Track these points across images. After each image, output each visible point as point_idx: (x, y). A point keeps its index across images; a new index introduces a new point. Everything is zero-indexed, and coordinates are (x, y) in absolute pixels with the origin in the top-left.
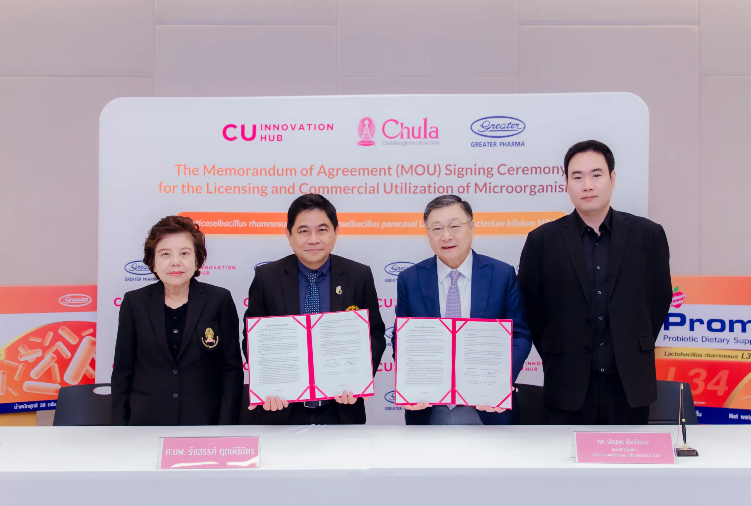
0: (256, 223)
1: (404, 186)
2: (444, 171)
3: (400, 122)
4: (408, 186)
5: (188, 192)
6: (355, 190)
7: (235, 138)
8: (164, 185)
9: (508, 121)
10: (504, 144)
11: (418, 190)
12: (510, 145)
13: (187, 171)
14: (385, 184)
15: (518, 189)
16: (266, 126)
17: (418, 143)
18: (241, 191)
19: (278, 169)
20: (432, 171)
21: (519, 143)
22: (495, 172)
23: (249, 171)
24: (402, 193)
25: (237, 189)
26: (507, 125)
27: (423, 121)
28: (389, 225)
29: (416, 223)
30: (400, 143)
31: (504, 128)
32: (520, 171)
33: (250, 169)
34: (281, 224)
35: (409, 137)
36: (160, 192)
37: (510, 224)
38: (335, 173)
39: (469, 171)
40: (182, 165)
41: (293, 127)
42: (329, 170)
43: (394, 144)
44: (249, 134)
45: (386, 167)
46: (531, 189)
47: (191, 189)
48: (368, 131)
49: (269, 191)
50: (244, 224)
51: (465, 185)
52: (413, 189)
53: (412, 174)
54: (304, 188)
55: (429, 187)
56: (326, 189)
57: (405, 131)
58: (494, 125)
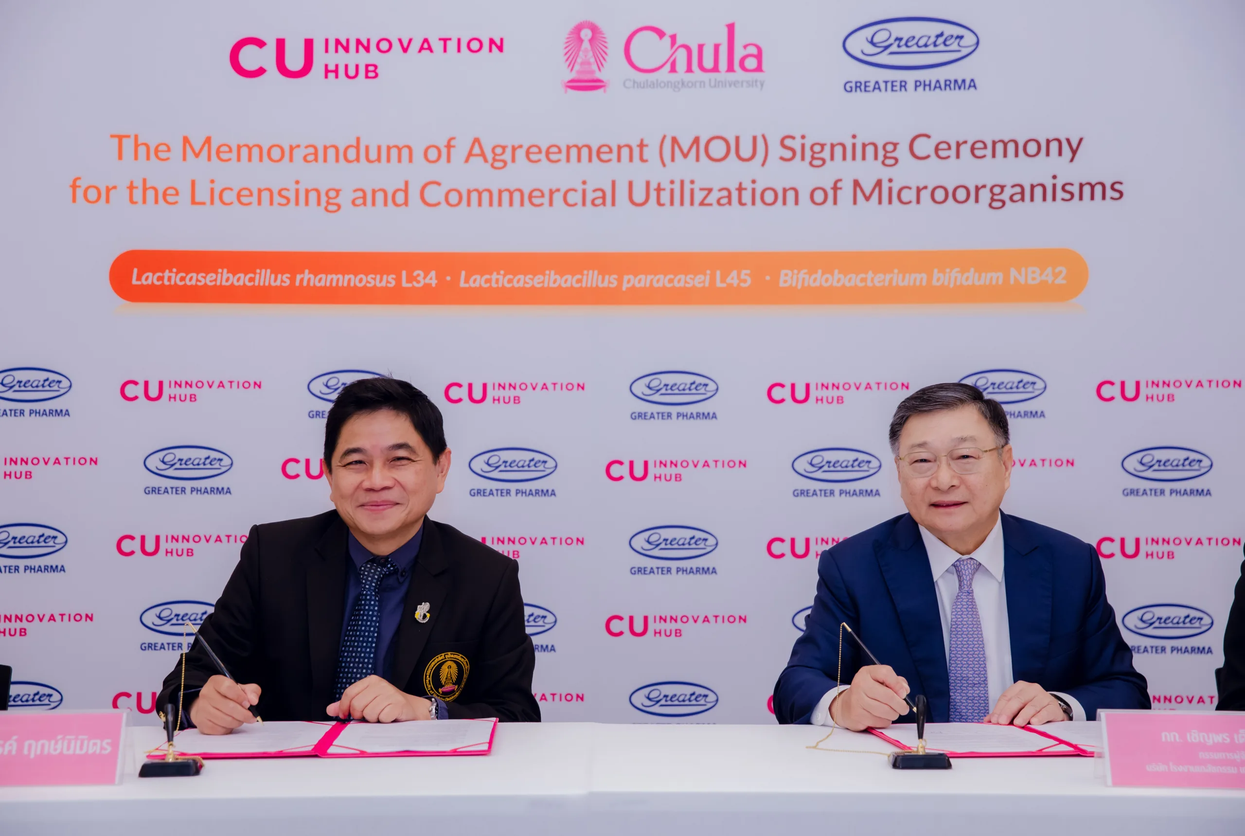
0: (312, 276)
1: (677, 187)
2: (776, 150)
3: (669, 32)
4: (687, 187)
5: (144, 202)
6: (558, 198)
7: (260, 72)
8: (83, 184)
9: (934, 29)
10: (925, 85)
11: (712, 198)
12: (940, 88)
13: (142, 150)
14: (631, 184)
15: (961, 194)
17: (713, 84)
18: (277, 199)
19: (367, 148)
20: (746, 152)
21: (964, 81)
22: (902, 152)
23: (296, 152)
24: (672, 203)
25: (265, 195)
26: (932, 39)
27: (725, 31)
28: (642, 281)
29: (708, 277)
30: (667, 84)
31: (926, 45)
32: (965, 150)
33: (298, 146)
34: (375, 279)
35: (689, 70)
36: (74, 200)
37: (939, 279)
38: (507, 156)
39: (838, 150)
40: (128, 136)
41: (405, 45)
42: (493, 150)
43: (654, 85)
44: (295, 60)
45: (635, 143)
46: (993, 194)
47: (150, 194)
48: (591, 54)
49: (345, 199)
50: (283, 280)
51: (828, 186)
52: (699, 196)
53: (698, 159)
54: (434, 194)
55: (740, 189)
56: (485, 196)
57: (682, 55)
58: (900, 39)
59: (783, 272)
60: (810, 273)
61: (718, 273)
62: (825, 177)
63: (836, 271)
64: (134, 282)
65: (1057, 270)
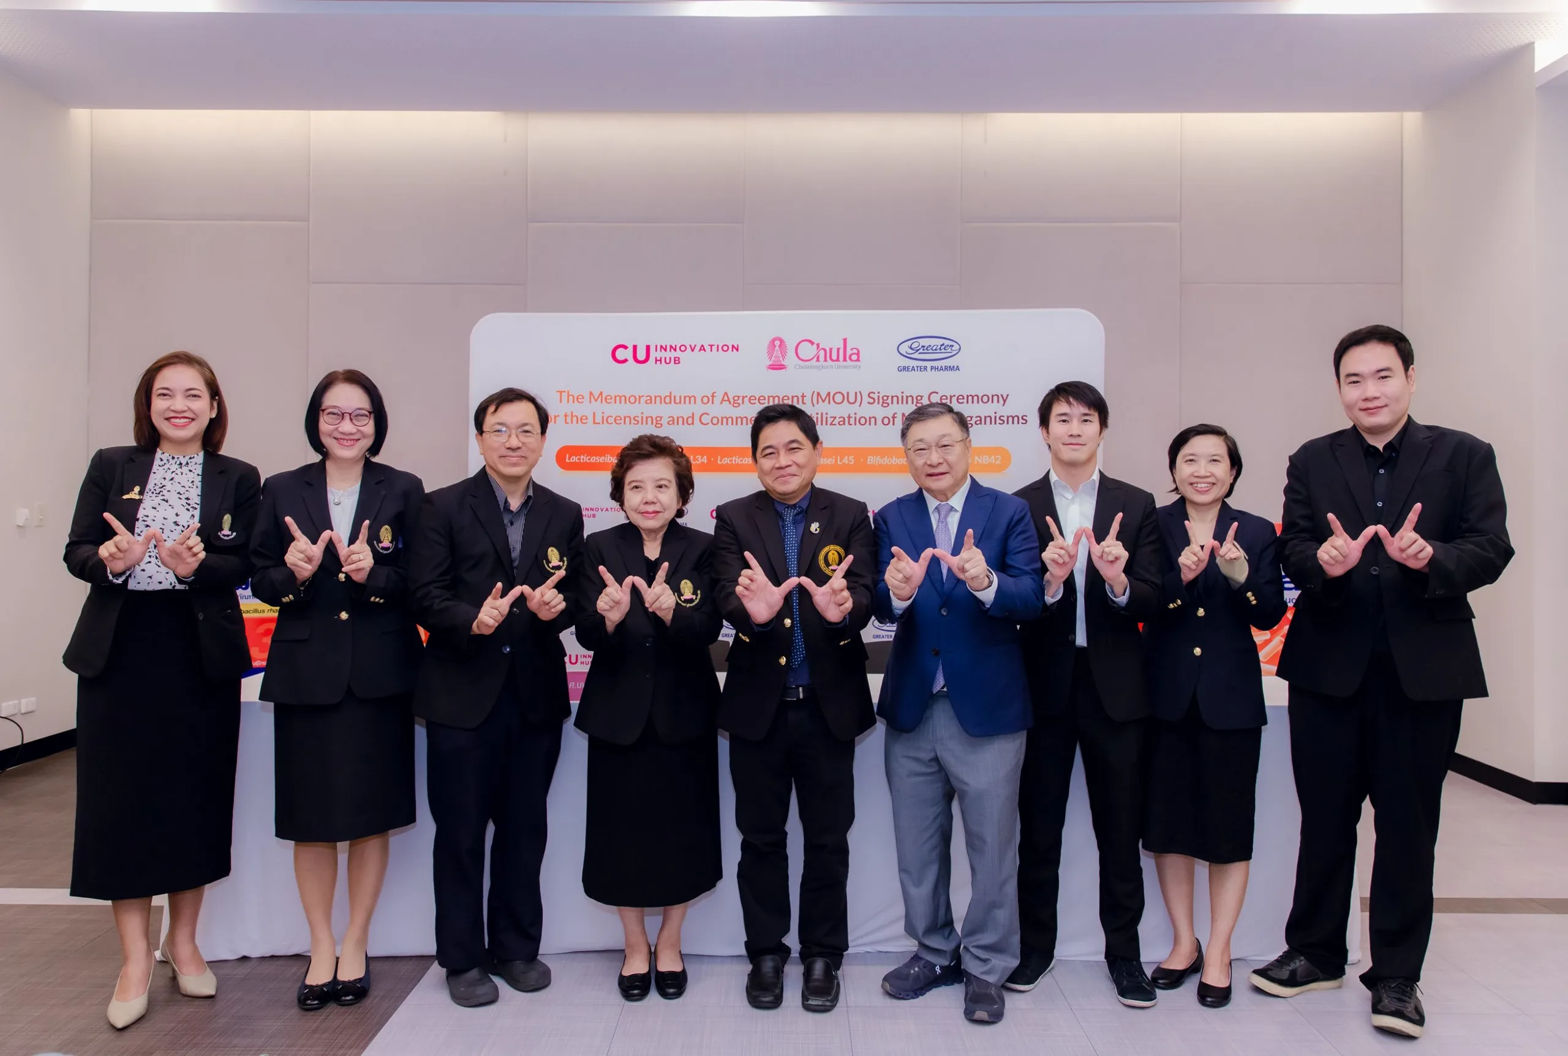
1: (819, 416)
2: (866, 399)
3: (816, 342)
4: (824, 416)
5: (572, 423)
7: (625, 361)
9: (939, 342)
10: (935, 369)
11: (836, 422)
12: (942, 370)
13: (571, 398)
16: (661, 347)
17: (836, 367)
18: (633, 421)
19: (675, 397)
20: (852, 399)
21: (954, 367)
23: (642, 399)
25: (627, 420)
26: (939, 347)
27: (842, 342)
29: (834, 460)
30: (815, 367)
31: (936, 350)
33: (643, 396)
35: (825, 360)
38: (740, 401)
39: (895, 399)
40: (565, 392)
41: (693, 348)
42: (733, 398)
43: (808, 367)
44: (641, 355)
47: (575, 419)
48: (779, 352)
49: (664, 421)
51: (890, 416)
52: (830, 420)
53: (829, 403)
54: (705, 419)
55: (849, 417)
56: (730, 420)
57: (822, 353)
58: (924, 347)
59: (869, 457)
60: (882, 458)
61: (839, 458)
62: (889, 412)
63: (894, 457)
64: (567, 461)
65: (997, 457)
